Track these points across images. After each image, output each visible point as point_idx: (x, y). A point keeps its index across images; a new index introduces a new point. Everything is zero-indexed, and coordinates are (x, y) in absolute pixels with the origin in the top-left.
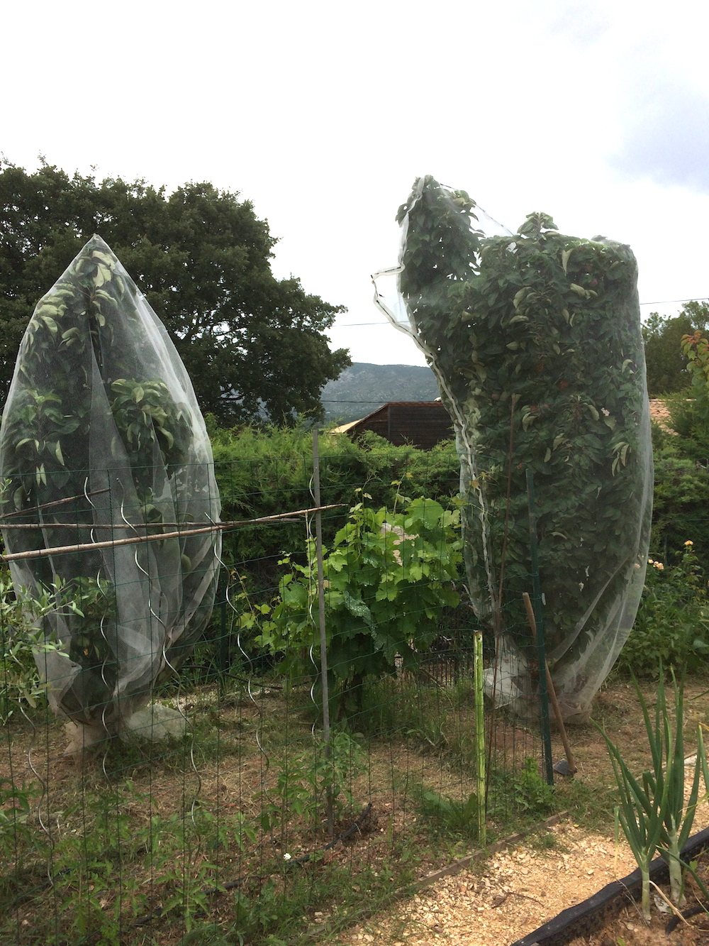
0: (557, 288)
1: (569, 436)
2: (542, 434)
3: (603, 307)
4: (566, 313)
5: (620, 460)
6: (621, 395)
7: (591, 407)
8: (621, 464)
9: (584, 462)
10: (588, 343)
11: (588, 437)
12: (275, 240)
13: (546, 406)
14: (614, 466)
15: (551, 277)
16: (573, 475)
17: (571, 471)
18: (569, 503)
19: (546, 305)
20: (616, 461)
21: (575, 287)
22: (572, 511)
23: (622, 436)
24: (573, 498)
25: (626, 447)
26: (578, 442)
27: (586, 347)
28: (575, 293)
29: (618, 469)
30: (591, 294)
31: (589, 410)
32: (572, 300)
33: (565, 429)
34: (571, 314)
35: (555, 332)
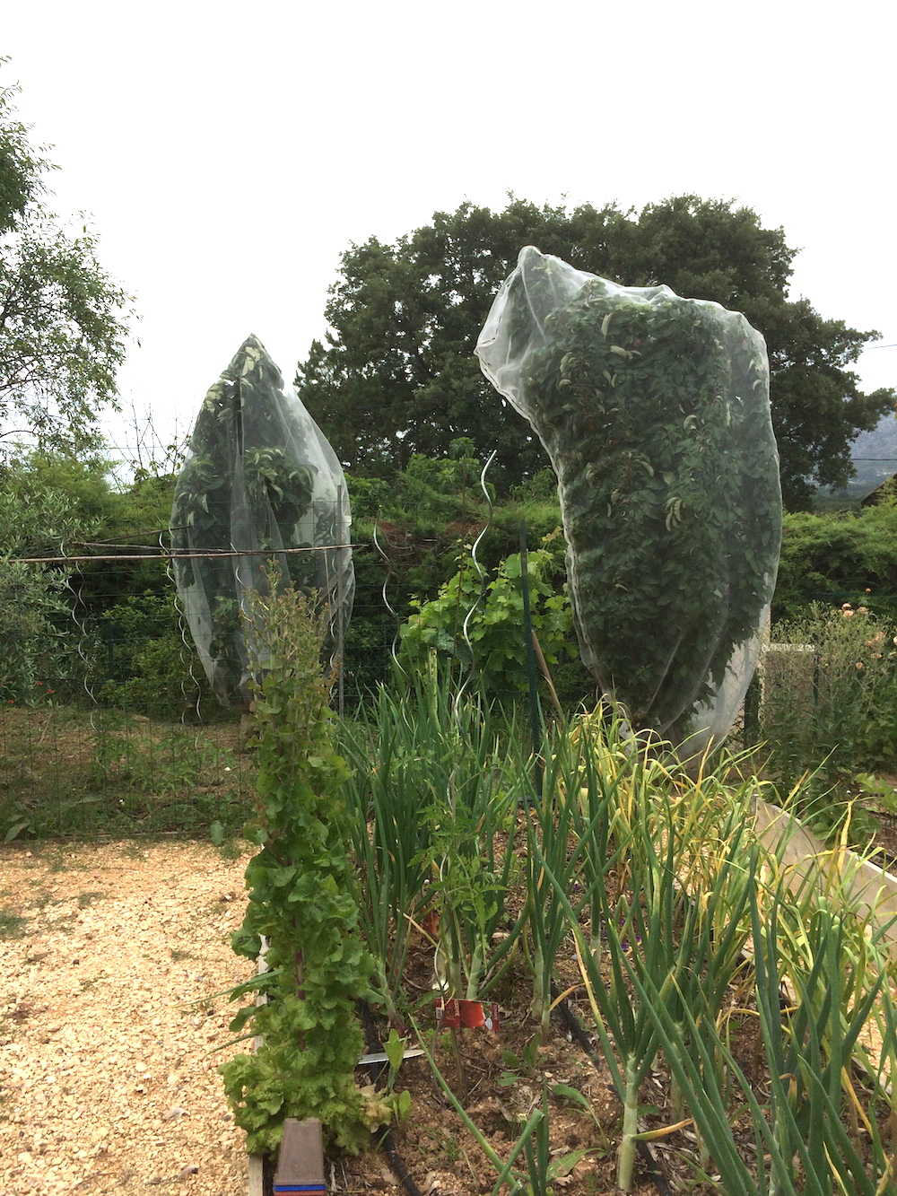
0: (594, 352)
1: (624, 491)
2: (602, 490)
3: (651, 365)
4: (607, 375)
5: (673, 515)
6: (678, 451)
7: (645, 464)
8: (677, 520)
9: (638, 517)
10: (632, 402)
11: (644, 492)
12: (793, 253)
13: (602, 463)
14: (668, 521)
15: (590, 342)
16: (629, 530)
17: (626, 525)
18: (627, 556)
19: (585, 368)
20: (669, 516)
21: (616, 349)
22: (630, 564)
23: (676, 491)
24: (632, 551)
25: (679, 502)
26: (634, 497)
27: (631, 406)
28: (616, 355)
29: (674, 523)
30: (634, 354)
31: (642, 466)
32: (613, 362)
33: (620, 485)
34: (612, 374)
35: (598, 393)
